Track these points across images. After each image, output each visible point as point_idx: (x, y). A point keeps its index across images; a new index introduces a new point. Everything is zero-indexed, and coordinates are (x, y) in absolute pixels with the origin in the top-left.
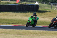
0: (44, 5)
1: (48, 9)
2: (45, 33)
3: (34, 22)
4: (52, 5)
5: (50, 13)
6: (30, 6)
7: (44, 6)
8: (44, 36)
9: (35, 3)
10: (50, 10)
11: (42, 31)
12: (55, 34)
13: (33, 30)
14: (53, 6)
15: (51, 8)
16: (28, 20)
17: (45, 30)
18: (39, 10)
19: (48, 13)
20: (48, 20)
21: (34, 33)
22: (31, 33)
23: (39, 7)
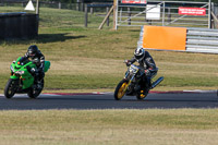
0: (58, 11)
1: (73, 29)
2: (68, 120)
3: (33, 79)
4: (89, 11)
5: (82, 42)
6: (7, 20)
7: (60, 18)
8: (63, 129)
9: (25, 6)
10: (81, 29)
11: (56, 111)
12: (104, 120)
13: (20, 112)
14: (92, 15)
15: (87, 22)
16: (12, 73)
17: (68, 107)
18: (40, 32)
19: (74, 43)
20: (75, 67)
21: (26, 122)
22: (14, 122)
23: (40, 23)
